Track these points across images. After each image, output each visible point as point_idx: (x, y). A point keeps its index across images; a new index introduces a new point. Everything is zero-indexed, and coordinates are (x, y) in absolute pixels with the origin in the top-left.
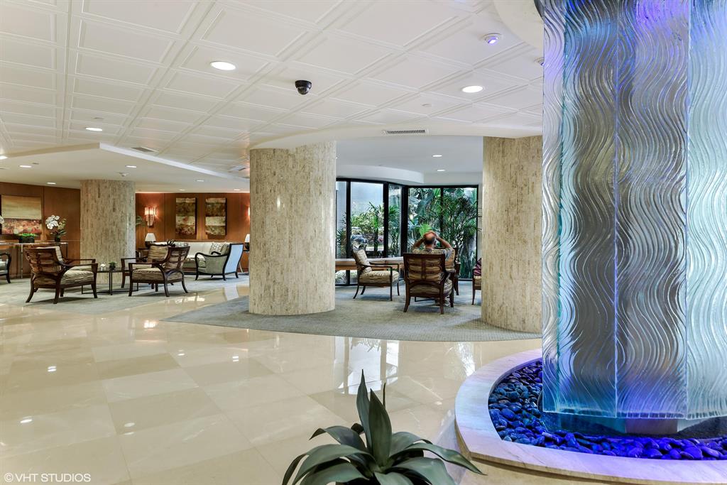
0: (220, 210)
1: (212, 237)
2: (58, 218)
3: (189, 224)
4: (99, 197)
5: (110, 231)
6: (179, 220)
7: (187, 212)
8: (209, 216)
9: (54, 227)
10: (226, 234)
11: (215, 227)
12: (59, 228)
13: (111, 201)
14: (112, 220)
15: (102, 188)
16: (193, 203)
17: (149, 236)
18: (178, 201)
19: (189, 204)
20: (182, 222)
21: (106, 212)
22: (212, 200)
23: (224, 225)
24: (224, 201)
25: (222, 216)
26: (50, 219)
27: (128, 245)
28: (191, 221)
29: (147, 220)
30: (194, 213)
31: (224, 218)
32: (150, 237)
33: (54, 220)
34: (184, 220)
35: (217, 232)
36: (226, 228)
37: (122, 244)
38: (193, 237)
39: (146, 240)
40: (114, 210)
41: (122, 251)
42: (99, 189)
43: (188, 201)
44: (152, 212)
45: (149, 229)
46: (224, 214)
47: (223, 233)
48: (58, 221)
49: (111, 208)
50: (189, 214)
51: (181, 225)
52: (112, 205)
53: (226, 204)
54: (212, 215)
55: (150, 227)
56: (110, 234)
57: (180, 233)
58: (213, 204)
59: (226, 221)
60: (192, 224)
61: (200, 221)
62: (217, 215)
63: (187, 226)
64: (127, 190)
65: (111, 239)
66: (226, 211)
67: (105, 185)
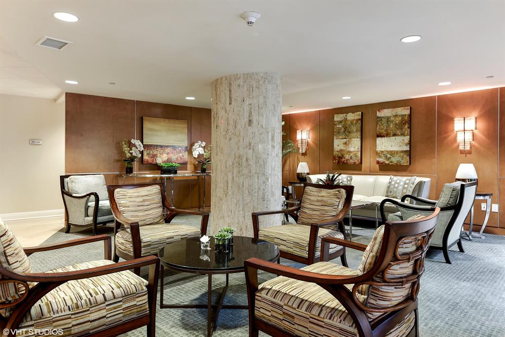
0: (401, 125)
1: (385, 168)
2: (204, 144)
3: (352, 149)
4: (230, 104)
5: (244, 159)
6: (338, 144)
7: (349, 132)
8: (381, 136)
9: (199, 155)
10: (410, 164)
11: (392, 153)
12: (205, 156)
13: (246, 108)
14: (246, 141)
15: (234, 87)
16: (357, 120)
17: (302, 166)
18: (338, 118)
19: (352, 122)
20: (342, 147)
21: (239, 127)
22: (385, 113)
23: (407, 148)
24: (406, 112)
25: (403, 134)
26: (196, 145)
27: (269, 183)
28: (355, 145)
29: (300, 146)
30: (359, 133)
31: (407, 139)
32: (303, 168)
33: (200, 146)
34: (345, 143)
35: (395, 160)
36: (409, 153)
37: (261, 182)
38: (357, 168)
39: (298, 171)
40: (250, 122)
41: (261, 194)
42: (230, 91)
43: (351, 117)
44: (304, 135)
45: (301, 157)
46: (407, 131)
47: (405, 161)
48: (204, 148)
49: (247, 120)
50: (352, 135)
51: (341, 150)
52: (246, 115)
53: (410, 115)
54: (388, 135)
55: (303, 154)
56: (244, 164)
57: (338, 162)
58: (388, 118)
59: (410, 143)
60: (356, 149)
61: (368, 143)
62: (395, 135)
63: (349, 152)
64: (270, 87)
65: (245, 171)
66: (410, 128)
67: (238, 82)
